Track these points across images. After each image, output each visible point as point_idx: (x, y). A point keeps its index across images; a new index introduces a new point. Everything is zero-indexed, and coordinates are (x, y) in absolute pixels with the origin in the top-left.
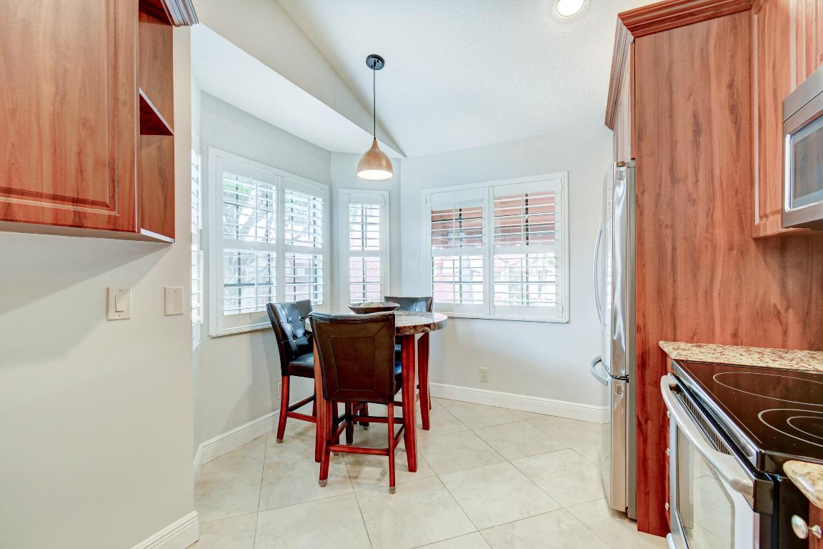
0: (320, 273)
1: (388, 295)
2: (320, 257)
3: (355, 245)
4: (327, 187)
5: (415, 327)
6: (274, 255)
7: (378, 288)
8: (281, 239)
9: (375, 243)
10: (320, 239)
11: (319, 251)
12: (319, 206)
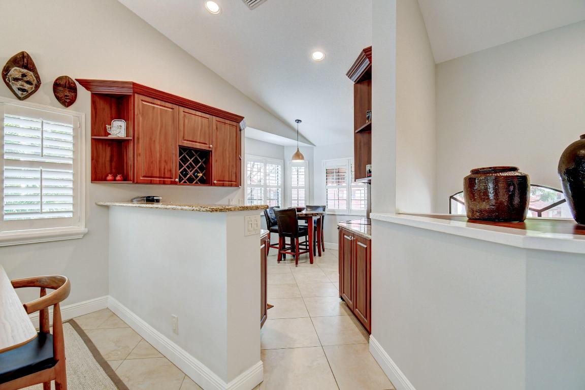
0: (280, 196)
1: (308, 205)
2: (280, 189)
3: (294, 184)
4: (283, 161)
5: (312, 214)
6: (263, 189)
7: (304, 202)
8: (265, 183)
9: (302, 183)
10: (280, 182)
11: (279, 187)
12: (280, 169)
